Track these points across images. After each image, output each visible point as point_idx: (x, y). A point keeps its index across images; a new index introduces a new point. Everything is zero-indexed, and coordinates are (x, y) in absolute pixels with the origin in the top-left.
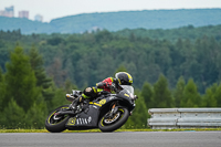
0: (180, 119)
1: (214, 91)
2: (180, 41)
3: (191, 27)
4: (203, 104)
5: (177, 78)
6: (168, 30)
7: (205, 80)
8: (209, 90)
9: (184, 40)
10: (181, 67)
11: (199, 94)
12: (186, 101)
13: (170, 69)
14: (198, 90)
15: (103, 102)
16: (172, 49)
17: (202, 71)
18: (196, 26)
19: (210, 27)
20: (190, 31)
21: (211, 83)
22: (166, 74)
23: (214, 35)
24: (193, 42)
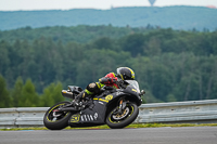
0: (19, 119)
1: (52, 90)
2: (18, 42)
3: (28, 28)
4: (41, 103)
5: (15, 78)
6: (6, 32)
7: (43, 80)
8: (46, 90)
9: (22, 41)
10: (19, 67)
11: (37, 94)
12: (24, 101)
13: (9, 69)
14: (36, 90)
15: (110, 97)
16: (10, 50)
17: (40, 71)
18: (33, 27)
19: (48, 28)
20: (27, 32)
21: (49, 83)
22: (4, 75)
23: (52, 36)
24: (31, 43)
